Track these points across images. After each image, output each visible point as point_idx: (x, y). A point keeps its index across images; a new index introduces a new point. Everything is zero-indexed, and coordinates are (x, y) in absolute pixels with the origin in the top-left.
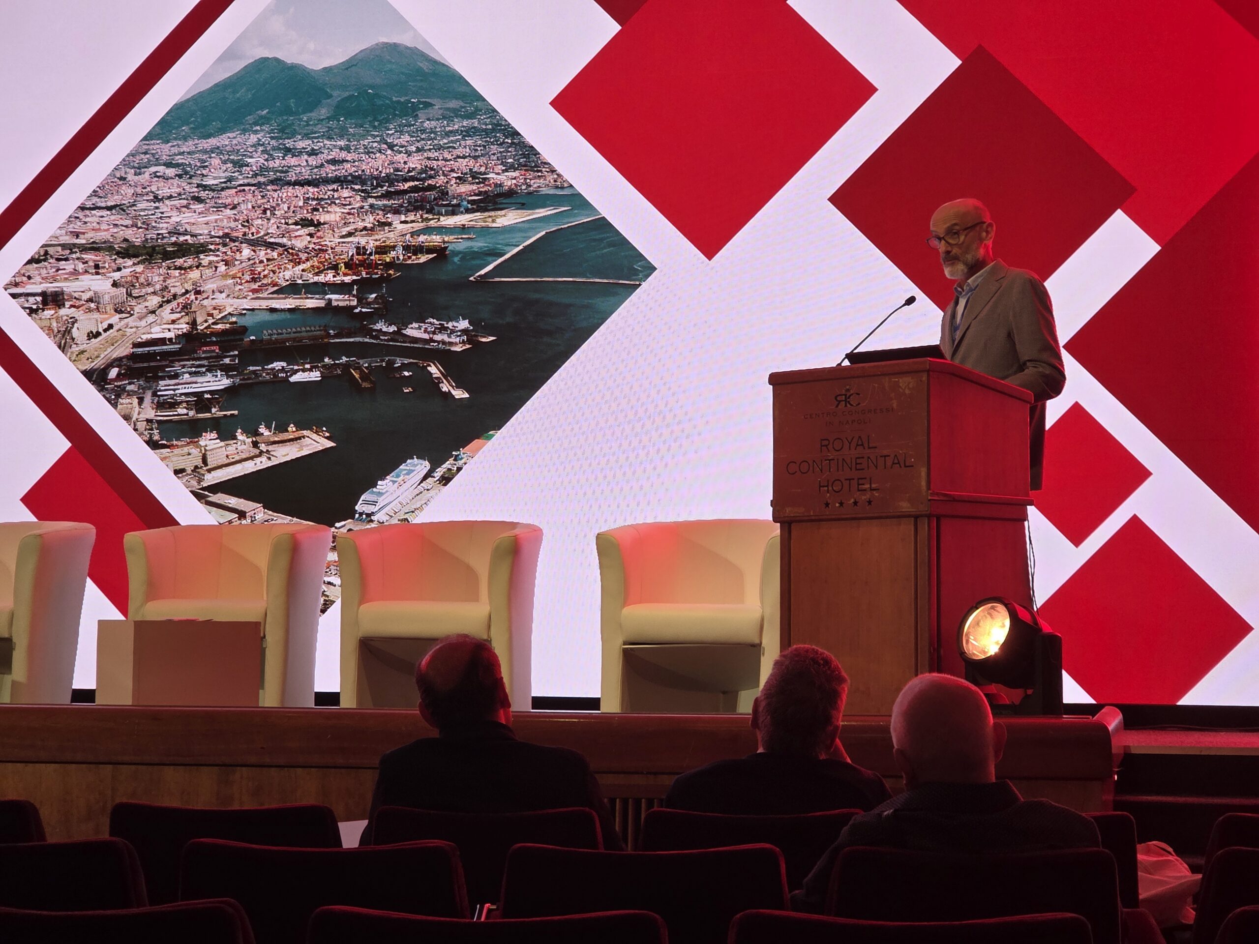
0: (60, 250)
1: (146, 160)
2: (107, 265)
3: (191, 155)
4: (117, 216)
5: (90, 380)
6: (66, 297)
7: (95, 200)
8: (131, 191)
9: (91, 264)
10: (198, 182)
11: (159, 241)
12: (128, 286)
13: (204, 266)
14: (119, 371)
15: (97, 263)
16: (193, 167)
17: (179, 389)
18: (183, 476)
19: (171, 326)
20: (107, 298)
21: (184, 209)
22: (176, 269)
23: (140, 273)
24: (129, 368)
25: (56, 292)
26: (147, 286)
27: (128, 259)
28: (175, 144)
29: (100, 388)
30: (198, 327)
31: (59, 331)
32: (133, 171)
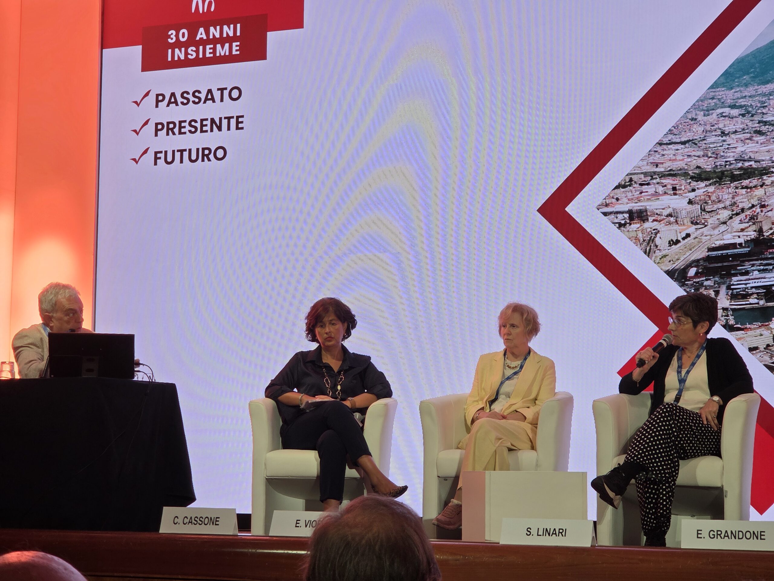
0: (643, 178)
1: (714, 104)
2: (683, 188)
3: (752, 98)
4: (690, 149)
5: (672, 278)
6: (649, 214)
7: (670, 137)
8: (701, 129)
9: (670, 187)
10: (759, 120)
11: (727, 166)
12: (701, 203)
13: (767, 185)
14: (697, 270)
15: (675, 186)
16: (754, 107)
17: (750, 283)
18: (757, 353)
19: (741, 234)
20: (684, 213)
21: (748, 141)
22: (743, 188)
23: (711, 193)
24: (705, 268)
25: (641, 210)
26: (718, 202)
27: (701, 182)
28: (738, 90)
29: (681, 284)
30: (765, 234)
31: (644, 241)
32: (702, 113)
